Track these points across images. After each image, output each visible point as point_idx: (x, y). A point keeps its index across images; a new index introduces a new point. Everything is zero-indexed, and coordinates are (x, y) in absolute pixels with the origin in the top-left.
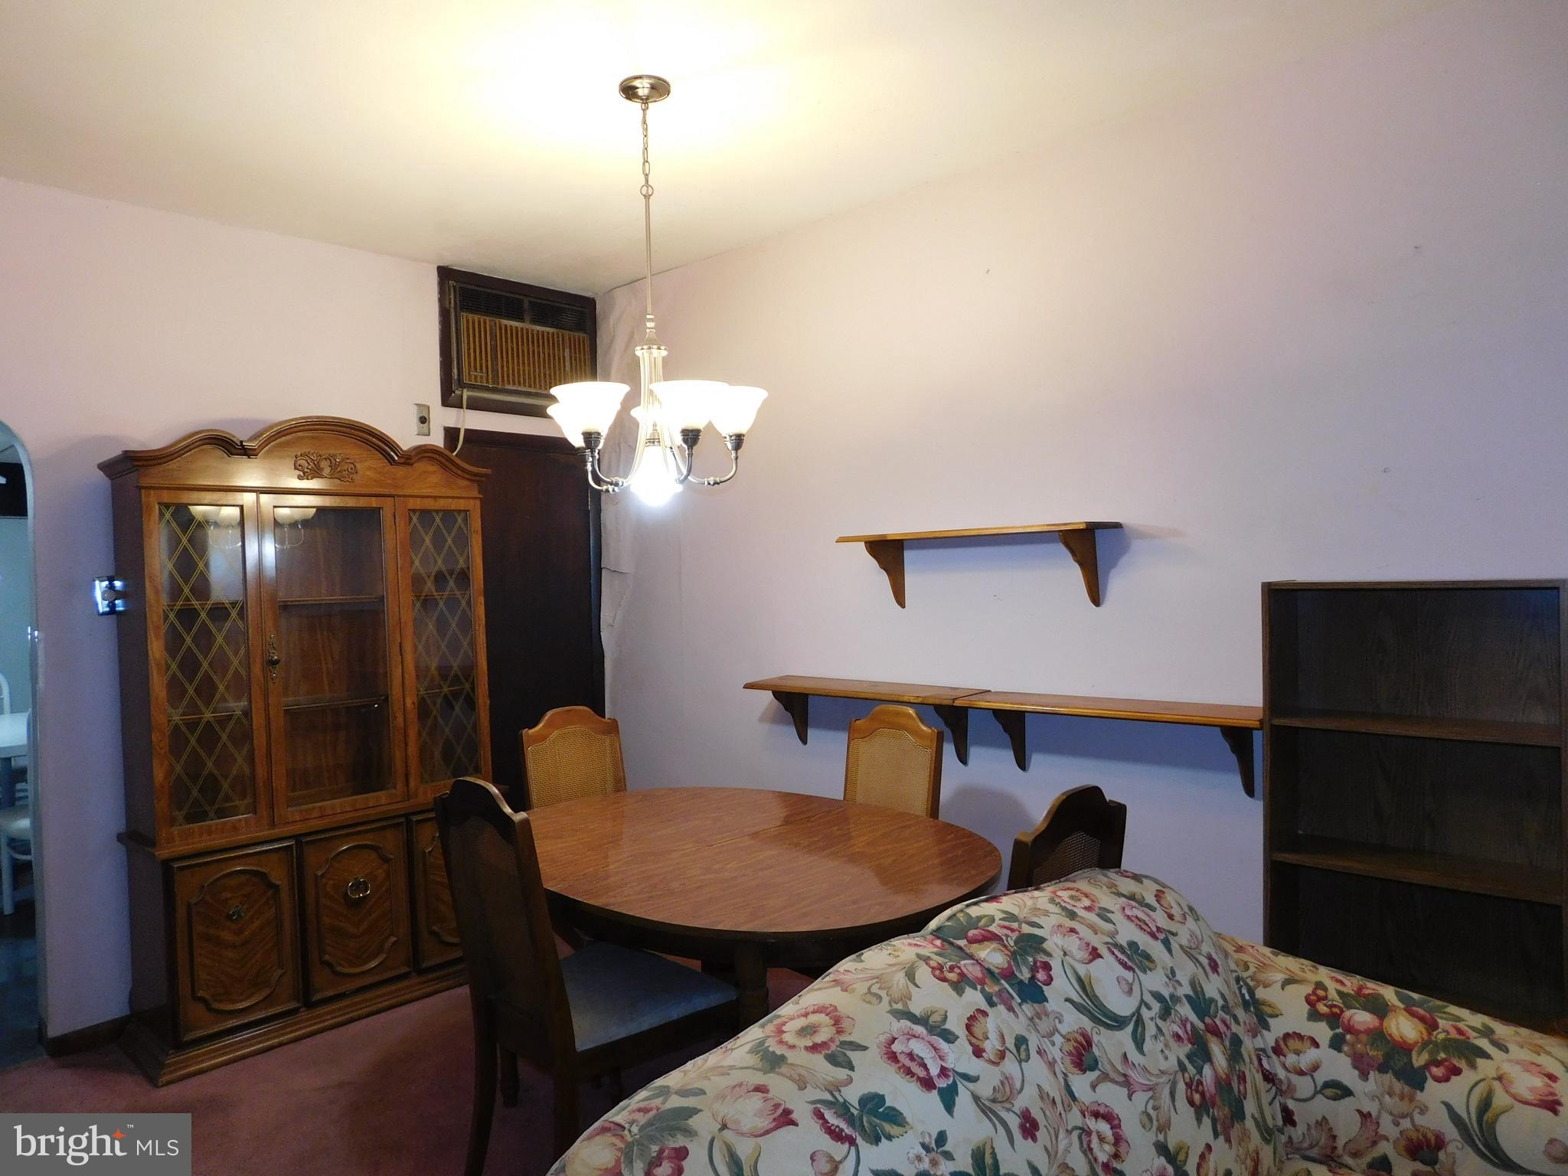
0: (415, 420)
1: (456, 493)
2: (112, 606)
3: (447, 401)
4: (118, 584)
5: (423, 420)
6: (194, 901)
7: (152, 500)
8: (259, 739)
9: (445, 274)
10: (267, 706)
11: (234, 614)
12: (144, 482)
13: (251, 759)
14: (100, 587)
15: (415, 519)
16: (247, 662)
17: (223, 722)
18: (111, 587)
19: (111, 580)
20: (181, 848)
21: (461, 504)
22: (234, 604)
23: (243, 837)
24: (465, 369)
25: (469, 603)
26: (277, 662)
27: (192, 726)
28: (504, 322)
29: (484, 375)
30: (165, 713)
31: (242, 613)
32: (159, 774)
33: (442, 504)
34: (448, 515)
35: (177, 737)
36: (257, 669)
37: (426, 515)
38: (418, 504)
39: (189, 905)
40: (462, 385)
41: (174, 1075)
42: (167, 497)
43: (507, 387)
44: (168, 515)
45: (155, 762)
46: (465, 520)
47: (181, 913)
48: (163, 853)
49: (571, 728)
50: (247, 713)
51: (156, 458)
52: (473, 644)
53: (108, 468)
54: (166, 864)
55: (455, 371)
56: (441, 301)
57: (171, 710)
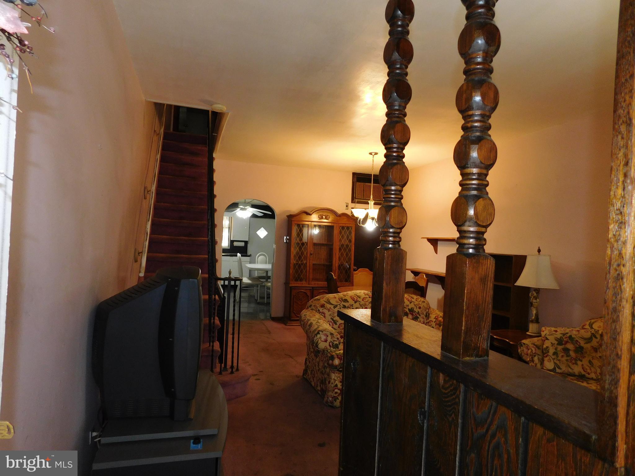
0: (345, 206)
1: (350, 223)
2: (286, 241)
3: (352, 202)
4: (288, 237)
5: (347, 206)
6: (294, 295)
7: (293, 223)
8: (308, 268)
9: (354, 174)
10: (310, 262)
11: (305, 244)
12: (292, 220)
13: (306, 272)
14: (285, 237)
15: (341, 228)
16: (307, 254)
17: (302, 264)
18: (287, 238)
19: (287, 237)
20: (293, 285)
21: (351, 225)
22: (306, 242)
23: (303, 285)
24: (357, 195)
25: (351, 246)
26: (312, 254)
27: (297, 264)
28: (367, 184)
29: (361, 196)
30: (293, 261)
31: (307, 244)
32: (291, 272)
33: (347, 225)
34: (348, 228)
35: (295, 265)
36: (308, 255)
37: (343, 228)
38: (342, 225)
39: (294, 296)
40: (356, 198)
41: (289, 325)
42: (296, 222)
43: (366, 199)
44: (296, 226)
45: (291, 269)
46: (351, 228)
47: (292, 297)
48: (291, 285)
49: (364, 273)
50: (306, 263)
51: (294, 216)
52: (351, 255)
53: (288, 216)
54: (291, 287)
55: (355, 195)
56: (353, 180)
57: (294, 261)
